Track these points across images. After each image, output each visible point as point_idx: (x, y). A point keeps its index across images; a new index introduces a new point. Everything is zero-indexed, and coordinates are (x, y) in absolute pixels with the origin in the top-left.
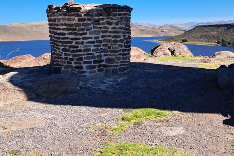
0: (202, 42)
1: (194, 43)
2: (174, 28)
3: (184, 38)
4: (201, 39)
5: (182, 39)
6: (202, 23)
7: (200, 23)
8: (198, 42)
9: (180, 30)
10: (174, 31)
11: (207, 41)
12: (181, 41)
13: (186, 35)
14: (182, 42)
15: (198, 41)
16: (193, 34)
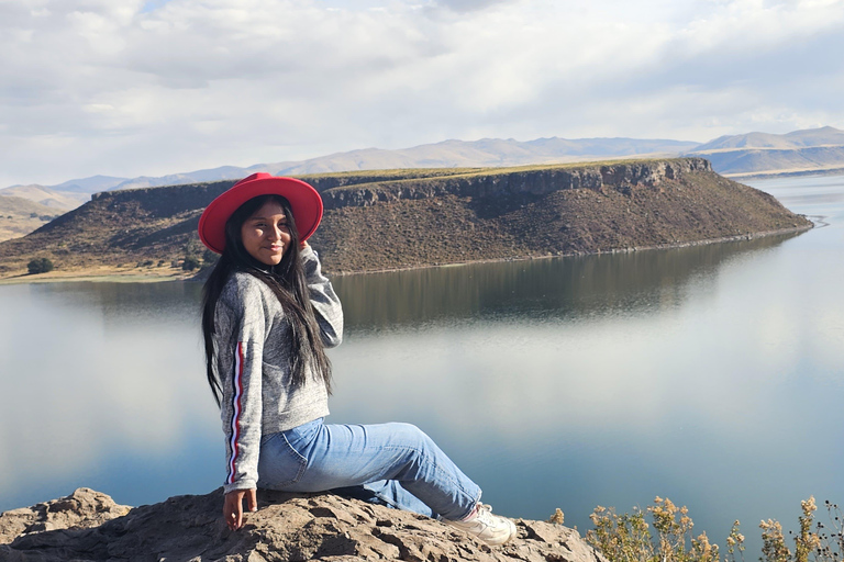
0: (119, 266)
1: (83, 272)
2: (9, 209)
3: (40, 254)
4: (117, 255)
5: (27, 258)
6: (142, 179)
7: (131, 181)
8: (104, 268)
9: (33, 215)
10: (6, 222)
11: (145, 260)
12: (22, 268)
13: (48, 240)
14: (26, 271)
15: (105, 262)
16: (82, 231)
